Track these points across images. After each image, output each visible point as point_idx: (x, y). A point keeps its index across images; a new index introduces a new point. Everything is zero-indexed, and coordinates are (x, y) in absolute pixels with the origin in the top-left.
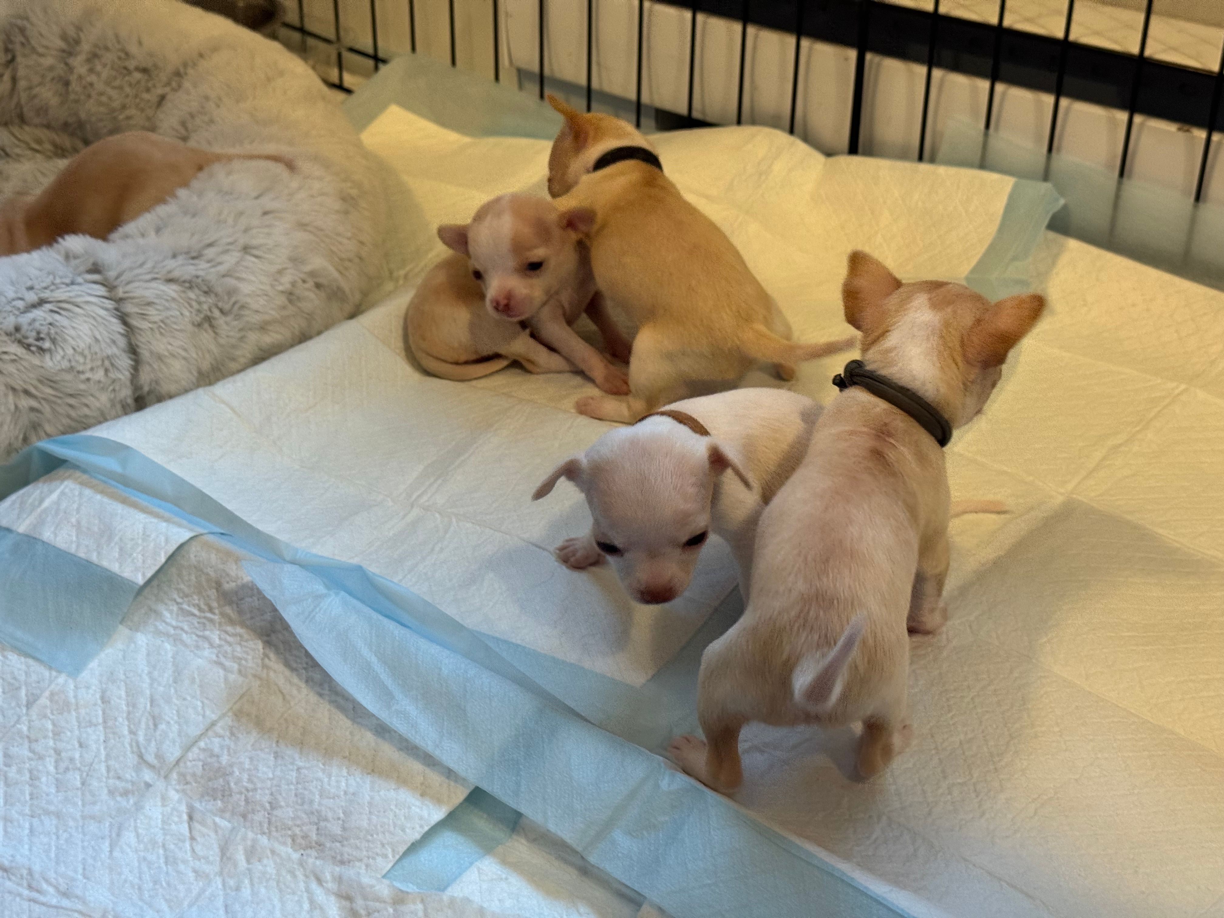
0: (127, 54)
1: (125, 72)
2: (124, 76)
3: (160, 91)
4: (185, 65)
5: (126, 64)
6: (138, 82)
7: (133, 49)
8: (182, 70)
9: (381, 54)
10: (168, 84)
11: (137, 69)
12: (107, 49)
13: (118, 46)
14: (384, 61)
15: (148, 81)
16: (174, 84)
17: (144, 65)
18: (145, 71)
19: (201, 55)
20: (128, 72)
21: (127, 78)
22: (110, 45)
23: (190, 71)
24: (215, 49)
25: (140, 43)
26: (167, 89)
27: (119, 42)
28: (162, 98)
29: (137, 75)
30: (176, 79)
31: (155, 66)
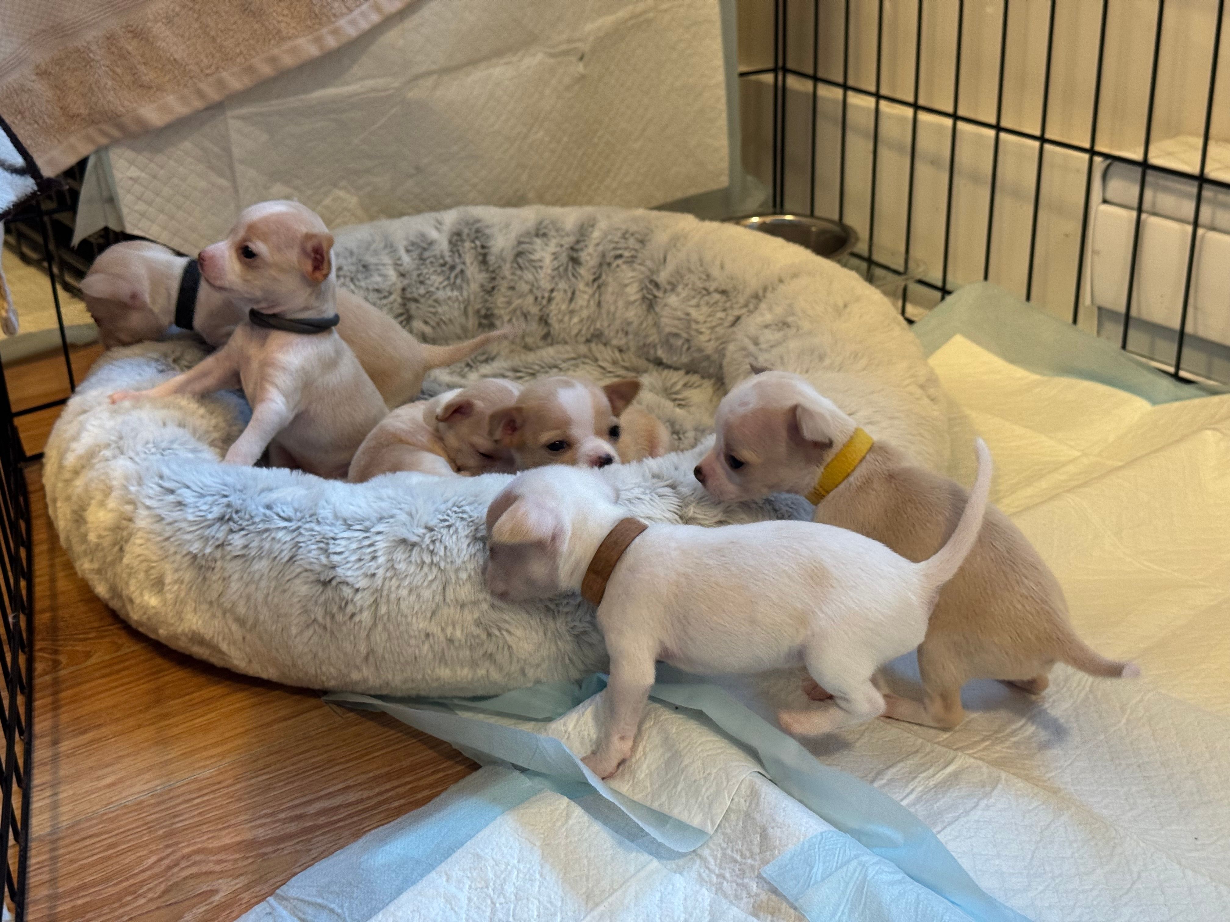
0: (708, 276)
1: (704, 292)
2: (704, 296)
3: (737, 313)
4: (765, 289)
5: (707, 284)
6: (716, 303)
7: (715, 272)
8: (761, 293)
9: (949, 287)
10: (746, 305)
11: (717, 291)
12: (690, 271)
13: (701, 269)
14: (949, 293)
15: (725, 302)
16: (751, 307)
17: (723, 287)
18: (724, 292)
19: (781, 281)
20: (709, 293)
21: (706, 298)
22: (693, 268)
23: (769, 295)
24: (795, 276)
25: (722, 267)
26: (744, 310)
27: (701, 265)
28: (738, 318)
29: (717, 296)
30: (754, 301)
31: (735, 288)
